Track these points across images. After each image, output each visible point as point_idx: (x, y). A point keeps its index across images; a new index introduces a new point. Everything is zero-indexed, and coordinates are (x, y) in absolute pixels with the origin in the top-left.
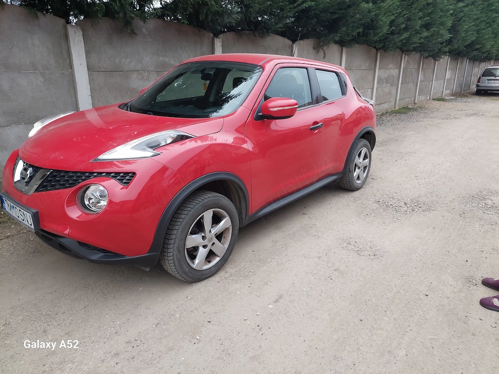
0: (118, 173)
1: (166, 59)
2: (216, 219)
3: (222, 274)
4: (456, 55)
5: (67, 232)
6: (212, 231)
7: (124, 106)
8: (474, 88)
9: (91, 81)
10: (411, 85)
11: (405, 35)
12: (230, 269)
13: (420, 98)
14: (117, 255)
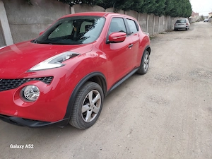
0: (43, 78)
1: (49, 18)
2: (94, 96)
3: (98, 122)
4: (167, 15)
5: (16, 113)
6: (92, 101)
7: (33, 41)
8: (173, 28)
9: (11, 30)
10: (151, 28)
11: (150, 6)
12: (101, 119)
13: (155, 33)
14: (46, 122)
